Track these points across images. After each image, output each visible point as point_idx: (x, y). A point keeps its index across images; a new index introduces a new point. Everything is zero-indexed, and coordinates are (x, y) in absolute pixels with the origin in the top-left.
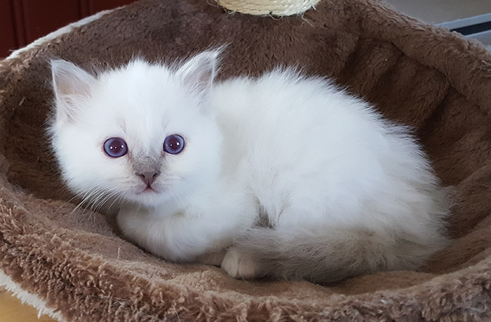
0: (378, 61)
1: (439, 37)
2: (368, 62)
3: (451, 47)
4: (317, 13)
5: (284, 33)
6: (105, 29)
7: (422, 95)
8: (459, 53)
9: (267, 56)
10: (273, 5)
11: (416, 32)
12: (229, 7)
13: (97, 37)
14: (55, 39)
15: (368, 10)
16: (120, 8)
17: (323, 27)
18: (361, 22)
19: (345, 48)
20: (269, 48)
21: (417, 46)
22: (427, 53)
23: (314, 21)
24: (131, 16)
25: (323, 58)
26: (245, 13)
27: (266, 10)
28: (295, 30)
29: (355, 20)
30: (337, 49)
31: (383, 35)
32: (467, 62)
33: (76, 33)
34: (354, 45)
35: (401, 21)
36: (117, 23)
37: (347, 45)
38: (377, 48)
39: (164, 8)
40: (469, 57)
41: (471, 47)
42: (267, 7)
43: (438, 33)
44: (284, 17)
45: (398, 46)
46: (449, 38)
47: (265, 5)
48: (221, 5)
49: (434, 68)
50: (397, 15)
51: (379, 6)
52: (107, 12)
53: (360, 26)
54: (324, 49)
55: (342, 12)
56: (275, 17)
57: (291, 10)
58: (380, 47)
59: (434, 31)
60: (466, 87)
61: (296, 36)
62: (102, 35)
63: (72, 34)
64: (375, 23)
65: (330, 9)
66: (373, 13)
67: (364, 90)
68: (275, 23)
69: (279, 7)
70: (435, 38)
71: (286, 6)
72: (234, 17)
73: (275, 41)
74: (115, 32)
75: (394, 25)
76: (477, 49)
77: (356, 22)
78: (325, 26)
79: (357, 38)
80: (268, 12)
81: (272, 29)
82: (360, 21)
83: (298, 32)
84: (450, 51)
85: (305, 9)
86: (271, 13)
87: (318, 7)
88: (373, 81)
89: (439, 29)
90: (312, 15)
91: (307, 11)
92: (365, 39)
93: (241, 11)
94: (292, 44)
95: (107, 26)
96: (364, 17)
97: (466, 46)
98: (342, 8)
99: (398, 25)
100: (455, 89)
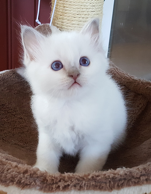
1: (143, 82)
6: (6, 76)
11: (134, 81)
13: (3, 79)
21: (135, 86)
22: (139, 88)
36: (12, 74)
46: (147, 83)
49: (142, 94)
50: (127, 75)
52: (8, 70)
62: (5, 79)
70: (142, 83)
74: (11, 78)
75: (125, 78)
84: (148, 87)
89: (143, 80)
95: (8, 75)
99: (127, 78)
100: (150, 102)
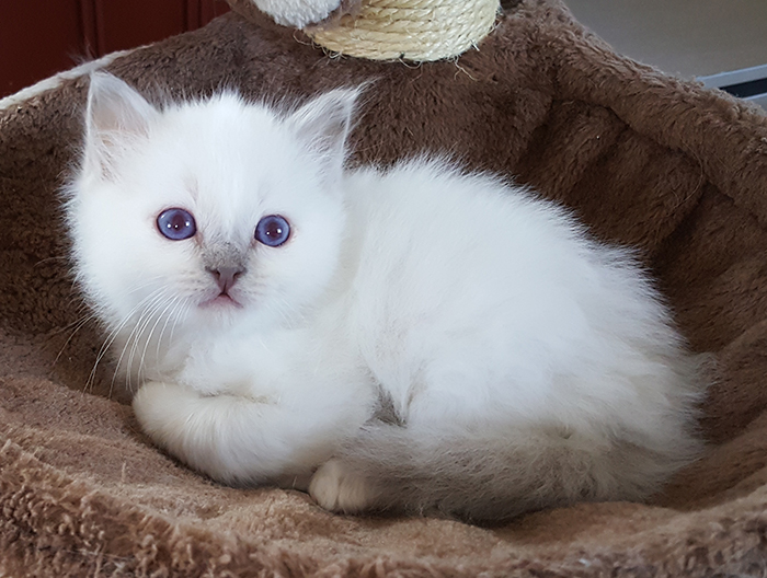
0: (585, 139)
1: (689, 97)
2: (567, 140)
3: (710, 115)
4: (481, 56)
5: (425, 92)
7: (658, 198)
8: (723, 124)
9: (394, 129)
10: (406, 42)
11: (650, 89)
12: (331, 46)
14: (31, 100)
15: (568, 51)
16: (144, 47)
17: (492, 81)
18: (556, 72)
19: (528, 117)
20: (397, 117)
21: (651, 114)
22: (668, 125)
23: (476, 70)
24: (163, 61)
25: (491, 134)
26: (359, 56)
27: (394, 50)
28: (442, 86)
29: (546, 69)
30: (515, 118)
31: (594, 95)
32: (736, 141)
33: (67, 89)
34: (544, 111)
35: (623, 70)
37: (532, 110)
38: (583, 116)
39: (220, 47)
40: (739, 131)
41: (744, 114)
42: (394, 46)
43: (687, 90)
44: (424, 63)
45: (618, 113)
46: (705, 100)
47: (393, 43)
48: (318, 43)
49: (680, 151)
50: (617, 59)
51: (587, 45)
52: (122, 53)
53: (554, 79)
54: (493, 118)
55: (524, 55)
56: (410, 63)
57: (436, 51)
58: (588, 115)
59: (680, 87)
60: (734, 183)
61: (444, 96)
63: (59, 92)
64: (580, 74)
65: (504, 50)
66: (577, 58)
67: (560, 189)
68: (410, 74)
69: (416, 45)
70: (682, 99)
71: (428, 45)
72: (340, 62)
73: (409, 104)
75: (611, 77)
76: (754, 119)
77: (548, 72)
78: (494, 78)
79: (549, 100)
80: (397, 55)
81: (404, 84)
82: (554, 71)
83: (449, 89)
84: (708, 122)
85: (462, 49)
86: (402, 57)
87: (483, 45)
88: (575, 173)
89: (689, 83)
90: (474, 60)
91: (464, 54)
92: (563, 101)
93: (350, 53)
94: (437, 110)
96: (562, 62)
97: (735, 112)
98: (524, 48)
99: (620, 78)
100: (716, 187)
